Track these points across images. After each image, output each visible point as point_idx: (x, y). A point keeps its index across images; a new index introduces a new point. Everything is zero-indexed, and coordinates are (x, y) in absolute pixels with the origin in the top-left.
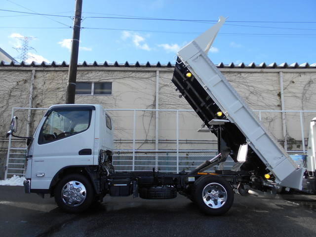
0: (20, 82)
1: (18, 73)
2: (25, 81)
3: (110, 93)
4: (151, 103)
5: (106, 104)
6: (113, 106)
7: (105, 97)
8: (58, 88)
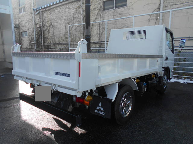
0: (77, 8)
1: (75, 3)
2: (79, 7)
3: (125, 5)
4: (157, 6)
5: (123, 14)
6: (127, 15)
7: (123, 9)
8: (95, 8)
